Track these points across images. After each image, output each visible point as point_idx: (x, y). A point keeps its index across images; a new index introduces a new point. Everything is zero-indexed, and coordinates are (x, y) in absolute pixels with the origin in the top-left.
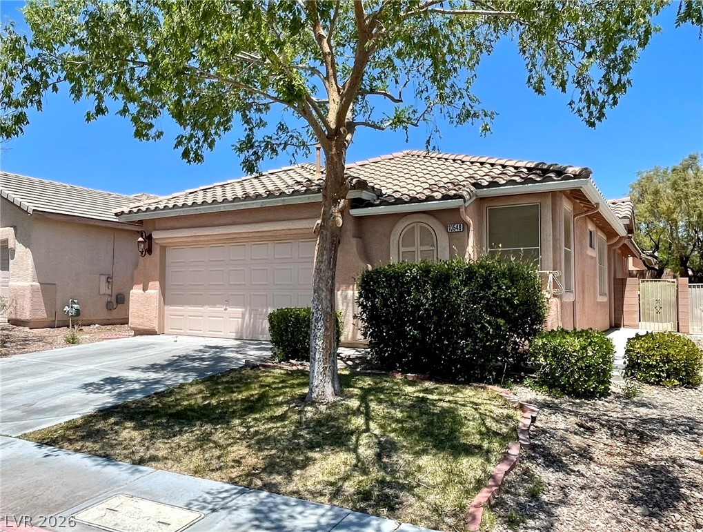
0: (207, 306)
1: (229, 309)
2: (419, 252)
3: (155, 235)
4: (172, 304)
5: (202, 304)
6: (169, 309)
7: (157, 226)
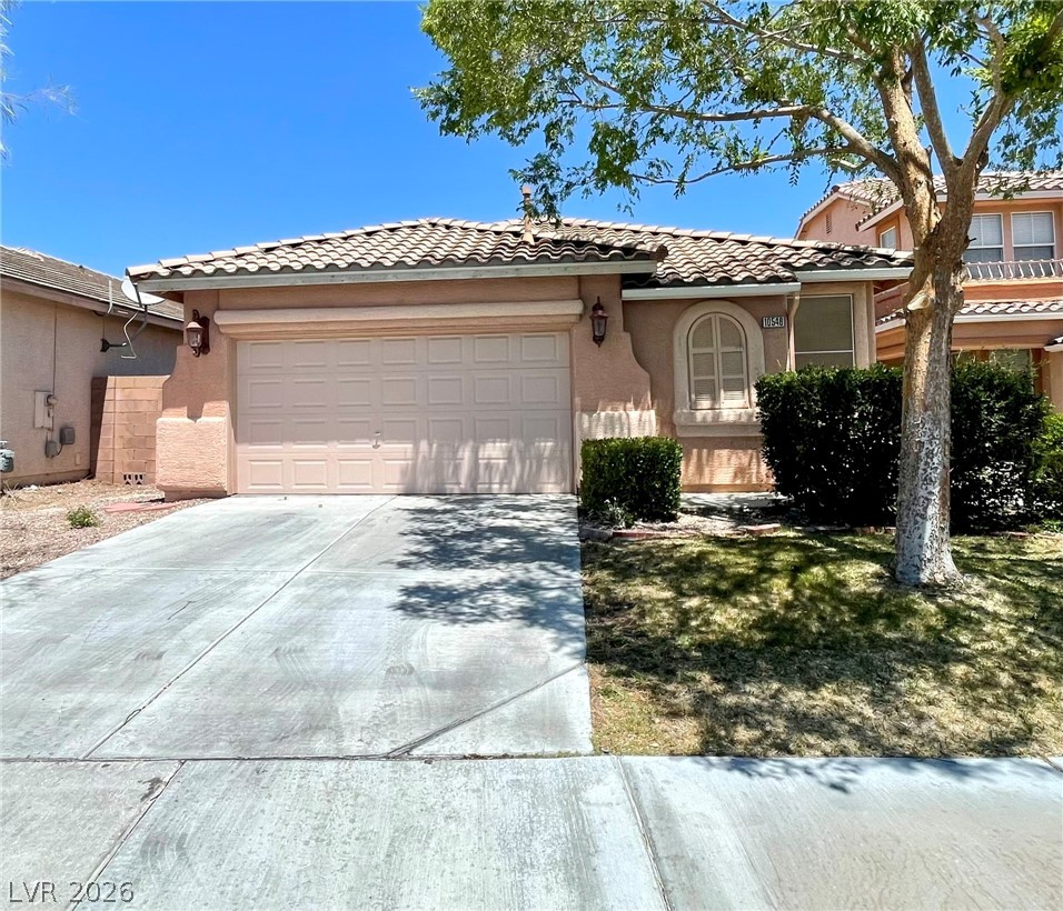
0: (335, 443)
1: (384, 446)
2: (720, 355)
3: (221, 319)
4: (252, 441)
5: (325, 439)
6: (246, 451)
7: (223, 302)
